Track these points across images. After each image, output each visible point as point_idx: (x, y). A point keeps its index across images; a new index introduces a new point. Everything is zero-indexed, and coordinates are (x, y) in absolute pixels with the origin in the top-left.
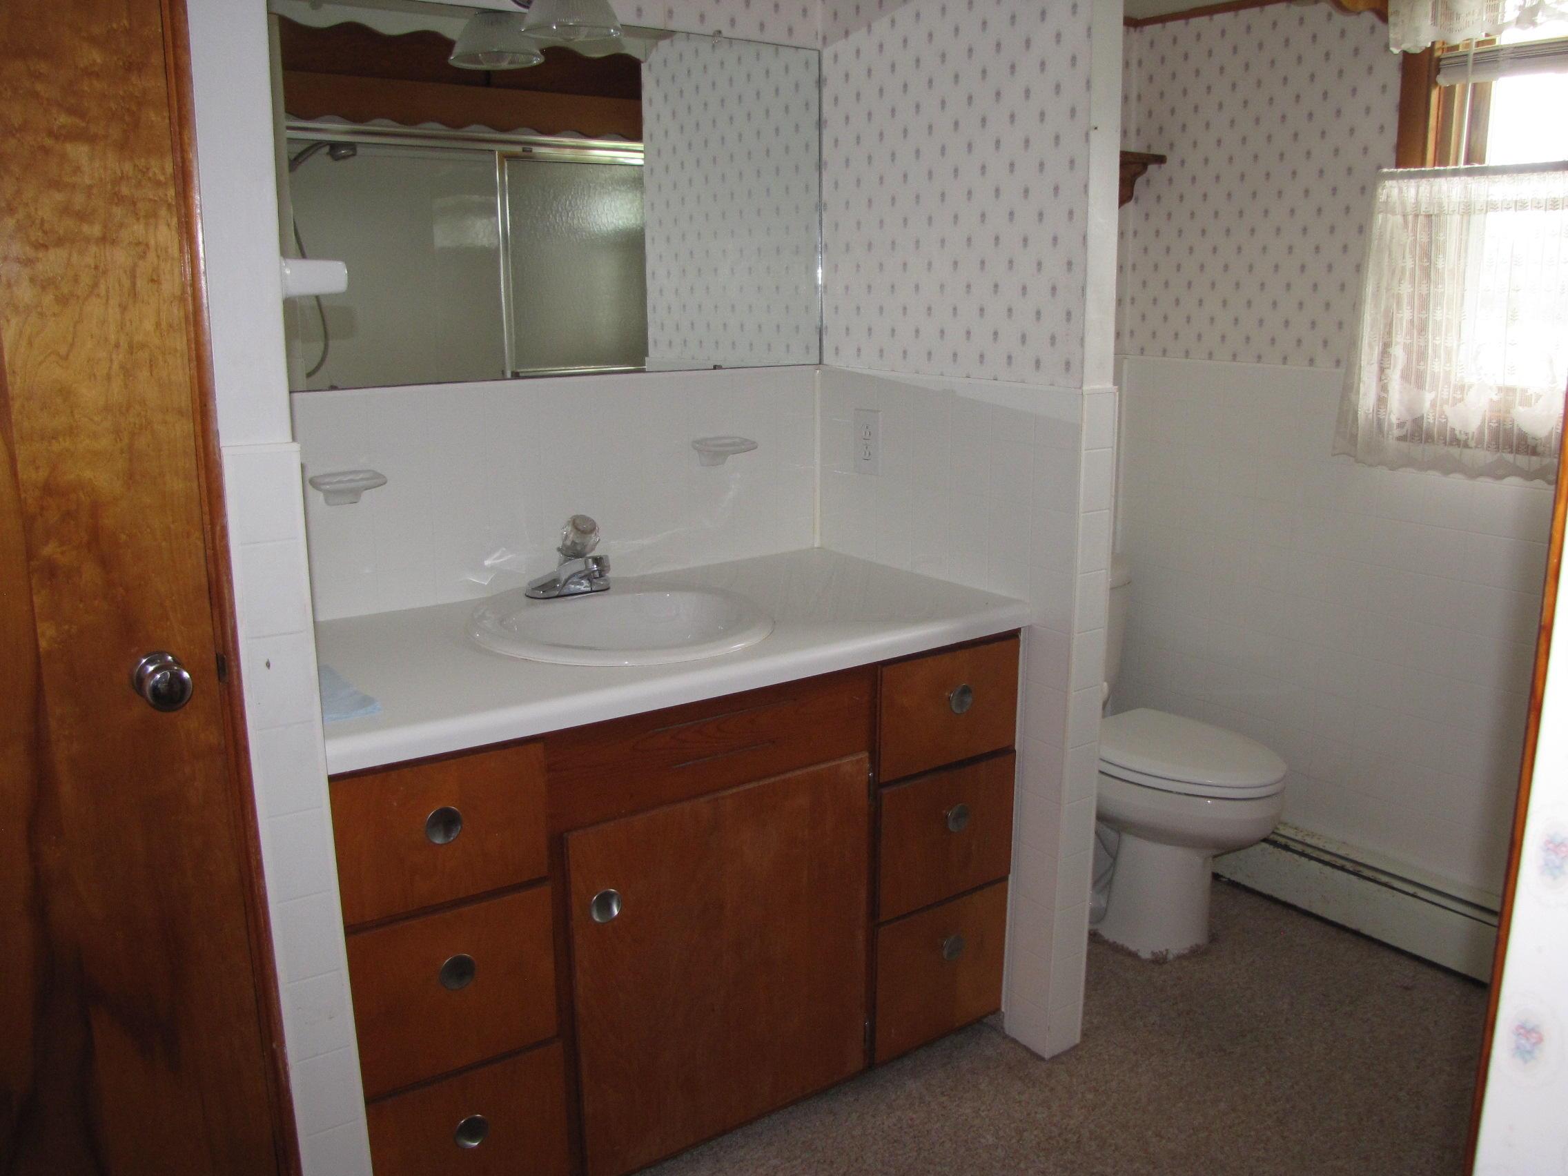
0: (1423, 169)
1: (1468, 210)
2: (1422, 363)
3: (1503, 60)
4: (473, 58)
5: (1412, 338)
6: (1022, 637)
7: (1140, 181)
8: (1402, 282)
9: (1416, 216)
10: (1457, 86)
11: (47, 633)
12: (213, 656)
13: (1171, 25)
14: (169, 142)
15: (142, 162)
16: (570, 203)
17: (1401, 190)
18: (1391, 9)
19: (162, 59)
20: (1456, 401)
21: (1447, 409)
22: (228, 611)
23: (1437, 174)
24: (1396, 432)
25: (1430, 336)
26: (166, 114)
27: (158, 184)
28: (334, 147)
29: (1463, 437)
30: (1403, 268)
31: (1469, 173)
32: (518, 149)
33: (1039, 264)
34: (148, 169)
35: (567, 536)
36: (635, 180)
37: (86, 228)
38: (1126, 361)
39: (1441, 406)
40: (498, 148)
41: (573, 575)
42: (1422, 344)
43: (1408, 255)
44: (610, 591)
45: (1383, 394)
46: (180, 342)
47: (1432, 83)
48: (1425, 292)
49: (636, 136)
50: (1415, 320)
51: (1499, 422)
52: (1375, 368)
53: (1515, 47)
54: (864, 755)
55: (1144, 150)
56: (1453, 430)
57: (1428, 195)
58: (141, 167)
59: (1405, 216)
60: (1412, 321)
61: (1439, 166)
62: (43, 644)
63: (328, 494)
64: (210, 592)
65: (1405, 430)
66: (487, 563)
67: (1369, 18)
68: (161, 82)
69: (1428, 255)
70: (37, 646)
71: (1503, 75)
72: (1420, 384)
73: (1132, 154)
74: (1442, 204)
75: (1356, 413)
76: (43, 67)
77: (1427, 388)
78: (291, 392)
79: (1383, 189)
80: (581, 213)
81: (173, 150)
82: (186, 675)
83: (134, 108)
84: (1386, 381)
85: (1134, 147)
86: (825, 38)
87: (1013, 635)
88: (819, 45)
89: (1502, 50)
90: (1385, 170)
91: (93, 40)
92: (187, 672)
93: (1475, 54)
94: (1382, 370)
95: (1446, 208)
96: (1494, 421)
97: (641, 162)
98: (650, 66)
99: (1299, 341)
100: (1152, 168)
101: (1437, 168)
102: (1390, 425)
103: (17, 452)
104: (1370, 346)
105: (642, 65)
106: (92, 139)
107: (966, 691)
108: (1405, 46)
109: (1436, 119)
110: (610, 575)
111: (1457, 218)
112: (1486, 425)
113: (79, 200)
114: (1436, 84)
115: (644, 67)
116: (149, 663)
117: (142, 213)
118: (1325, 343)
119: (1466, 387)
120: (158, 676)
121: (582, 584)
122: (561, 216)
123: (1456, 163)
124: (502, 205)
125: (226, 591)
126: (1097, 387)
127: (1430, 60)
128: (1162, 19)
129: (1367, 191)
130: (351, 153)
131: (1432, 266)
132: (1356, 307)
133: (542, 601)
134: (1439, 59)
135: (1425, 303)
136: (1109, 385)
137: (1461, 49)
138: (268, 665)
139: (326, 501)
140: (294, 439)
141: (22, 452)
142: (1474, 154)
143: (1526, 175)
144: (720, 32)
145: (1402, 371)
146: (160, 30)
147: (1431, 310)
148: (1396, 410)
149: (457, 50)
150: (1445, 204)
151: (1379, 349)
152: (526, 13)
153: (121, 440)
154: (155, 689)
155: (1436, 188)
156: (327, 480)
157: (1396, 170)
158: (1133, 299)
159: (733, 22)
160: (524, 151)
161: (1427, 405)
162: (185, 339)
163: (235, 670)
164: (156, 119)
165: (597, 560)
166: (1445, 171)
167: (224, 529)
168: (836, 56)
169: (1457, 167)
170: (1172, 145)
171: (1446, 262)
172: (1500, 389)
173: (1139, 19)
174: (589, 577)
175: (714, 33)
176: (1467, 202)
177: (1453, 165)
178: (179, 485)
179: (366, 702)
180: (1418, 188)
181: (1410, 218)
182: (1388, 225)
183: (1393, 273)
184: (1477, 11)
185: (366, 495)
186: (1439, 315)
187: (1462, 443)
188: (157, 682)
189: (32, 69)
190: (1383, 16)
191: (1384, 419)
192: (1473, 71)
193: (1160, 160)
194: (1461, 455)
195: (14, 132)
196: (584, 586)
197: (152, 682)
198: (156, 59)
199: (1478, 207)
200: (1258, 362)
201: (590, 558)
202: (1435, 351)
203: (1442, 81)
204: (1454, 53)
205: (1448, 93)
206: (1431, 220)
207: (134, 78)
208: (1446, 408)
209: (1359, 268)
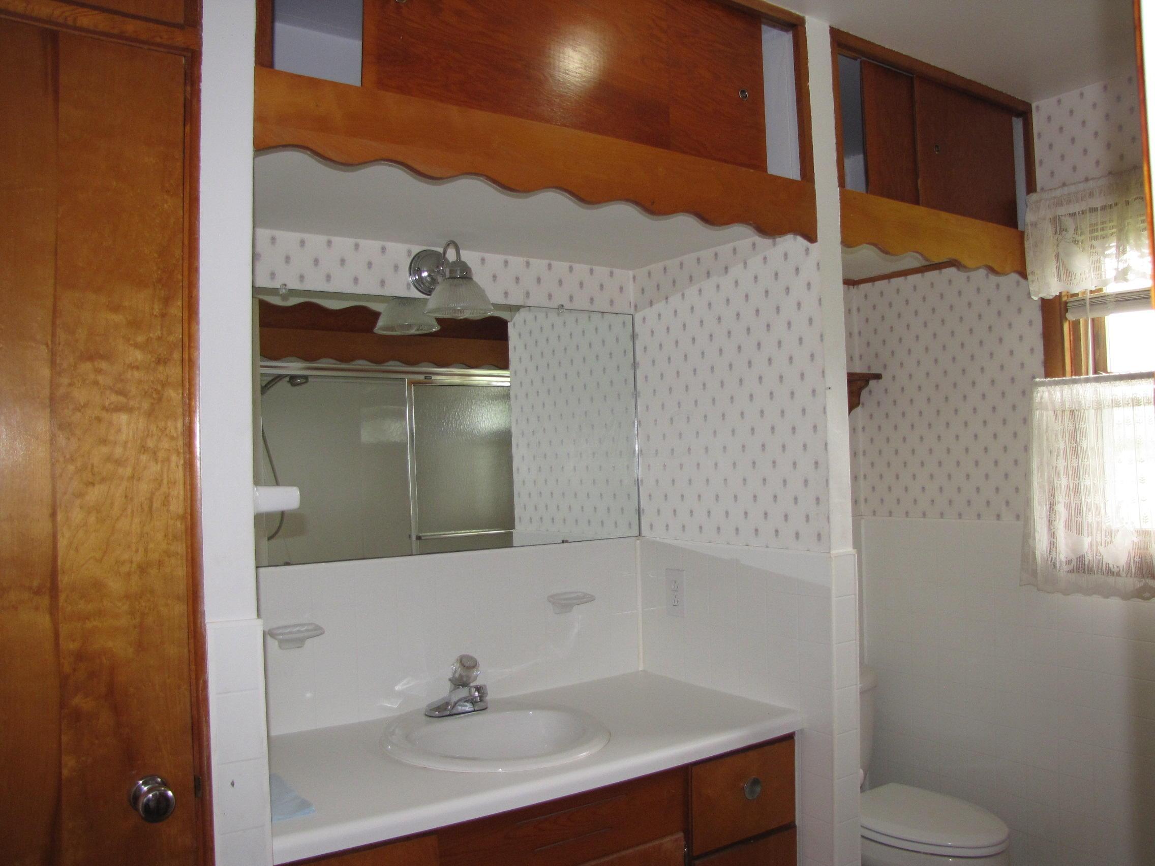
0: (1064, 378)
1: (1099, 407)
2: (1079, 516)
3: (1110, 303)
4: (392, 328)
5: (1070, 498)
6: (796, 738)
7: (864, 394)
8: (1058, 458)
9: (1063, 411)
10: (1081, 320)
11: (69, 763)
12: (192, 778)
13: (878, 284)
14: (181, 410)
15: (162, 424)
16: (458, 415)
17: (1050, 394)
18: (1029, 271)
19: (181, 355)
20: (1107, 544)
21: (1102, 549)
22: (205, 744)
23: (1075, 382)
24: (1065, 567)
25: (1083, 496)
26: (180, 391)
27: (172, 438)
28: (292, 379)
29: (1116, 570)
30: (1058, 448)
31: (1097, 380)
32: (421, 377)
33: (795, 464)
34: (166, 429)
35: (455, 671)
36: (504, 395)
37: (121, 470)
38: (863, 521)
39: (1097, 547)
40: (407, 377)
41: (460, 700)
42: (1078, 502)
43: (1060, 439)
44: (488, 709)
45: (1052, 540)
46: (180, 548)
47: (1063, 318)
48: (1075, 464)
49: (505, 367)
50: (1071, 485)
51: (1141, 557)
52: (1045, 521)
53: (1117, 294)
54: (681, 835)
55: (865, 371)
56: (1108, 565)
57: (1070, 396)
58: (161, 428)
59: (1055, 412)
60: (1068, 486)
61: (1075, 375)
62: (65, 772)
63: (281, 642)
64: (192, 729)
65: (1072, 566)
66: (398, 688)
67: (1015, 277)
68: (178, 370)
69: (1075, 436)
70: (60, 773)
71: (1112, 313)
72: (1079, 532)
73: (856, 374)
74: (1080, 402)
75: (1034, 553)
76: (103, 365)
77: (1085, 533)
78: (257, 567)
79: (1037, 393)
80: (466, 420)
81: (184, 415)
82: (170, 793)
83: (159, 388)
84: (1054, 530)
85: (859, 369)
86: (636, 306)
87: (789, 738)
88: (632, 311)
89: (1108, 296)
90: (1038, 380)
91: (137, 346)
92: (172, 791)
93: (1090, 298)
94: (1050, 522)
95: (1084, 405)
96: (1137, 557)
97: (508, 384)
98: (514, 324)
99: (988, 503)
100: (872, 383)
101: (1074, 377)
102: (1060, 562)
103: (60, 630)
104: (1039, 503)
105: (509, 323)
106: (129, 410)
107: (756, 782)
108: (1041, 295)
109: (1069, 343)
110: (489, 698)
111: (1092, 412)
112: (1132, 561)
113: (118, 451)
114: (1066, 319)
115: (510, 325)
116: (145, 784)
117: (160, 459)
118: (1007, 503)
119: (1114, 532)
120: (151, 795)
121: (466, 706)
122: (452, 423)
123: (1087, 374)
124: (410, 413)
125: (204, 729)
126: (841, 551)
127: (1060, 303)
128: (872, 280)
129: (1027, 393)
130: (304, 381)
131: (1079, 447)
132: (1027, 475)
133: (437, 719)
134: (1066, 303)
135: (1076, 473)
136: (850, 549)
137: (1080, 296)
138: (233, 784)
139: (280, 647)
140: (259, 615)
141: (64, 629)
142: (1100, 365)
143: (1137, 380)
144: (562, 306)
145: (1065, 522)
146: (181, 336)
147: (1081, 478)
148: (1063, 552)
149: (381, 323)
150: (1083, 402)
151: (1046, 507)
152: (428, 299)
153: (135, 619)
154: (147, 806)
155: (1075, 392)
156: (280, 631)
157: (1045, 379)
158: (865, 476)
159: (571, 298)
160: (425, 378)
161: (1086, 546)
162: (184, 545)
163: (207, 788)
164: (174, 395)
165: (478, 689)
166: (1080, 379)
167: (205, 683)
168: (644, 319)
169: (1088, 376)
170: (885, 366)
171: (1089, 443)
172: (1138, 532)
173: (855, 280)
174: (473, 701)
175: (559, 307)
176: (1098, 401)
177: (1085, 375)
178: (175, 650)
179: (304, 805)
180: (1062, 392)
181: (1059, 413)
182: (1043, 418)
183: (1051, 452)
184: (1087, 271)
185: (308, 643)
186: (1087, 481)
187: (1115, 574)
188: (149, 800)
189: (96, 367)
190: (1024, 275)
191: (1056, 558)
192: (1090, 310)
193: (878, 377)
194: (1115, 582)
195: (80, 408)
196: (468, 707)
197: (145, 799)
198: (177, 355)
199: (1106, 403)
200: (960, 518)
201: (472, 687)
202: (1087, 507)
203: (1070, 316)
204: (1075, 298)
205: (1075, 326)
206: (1074, 414)
207: (161, 368)
208: (1100, 548)
209: (1026, 449)
